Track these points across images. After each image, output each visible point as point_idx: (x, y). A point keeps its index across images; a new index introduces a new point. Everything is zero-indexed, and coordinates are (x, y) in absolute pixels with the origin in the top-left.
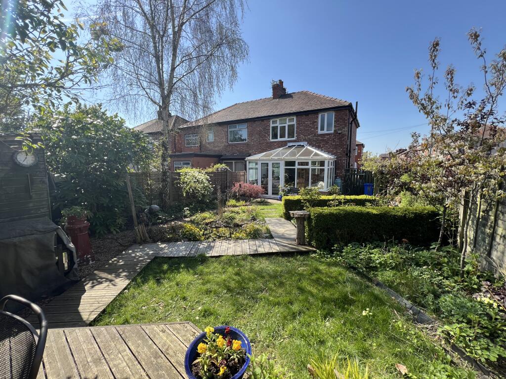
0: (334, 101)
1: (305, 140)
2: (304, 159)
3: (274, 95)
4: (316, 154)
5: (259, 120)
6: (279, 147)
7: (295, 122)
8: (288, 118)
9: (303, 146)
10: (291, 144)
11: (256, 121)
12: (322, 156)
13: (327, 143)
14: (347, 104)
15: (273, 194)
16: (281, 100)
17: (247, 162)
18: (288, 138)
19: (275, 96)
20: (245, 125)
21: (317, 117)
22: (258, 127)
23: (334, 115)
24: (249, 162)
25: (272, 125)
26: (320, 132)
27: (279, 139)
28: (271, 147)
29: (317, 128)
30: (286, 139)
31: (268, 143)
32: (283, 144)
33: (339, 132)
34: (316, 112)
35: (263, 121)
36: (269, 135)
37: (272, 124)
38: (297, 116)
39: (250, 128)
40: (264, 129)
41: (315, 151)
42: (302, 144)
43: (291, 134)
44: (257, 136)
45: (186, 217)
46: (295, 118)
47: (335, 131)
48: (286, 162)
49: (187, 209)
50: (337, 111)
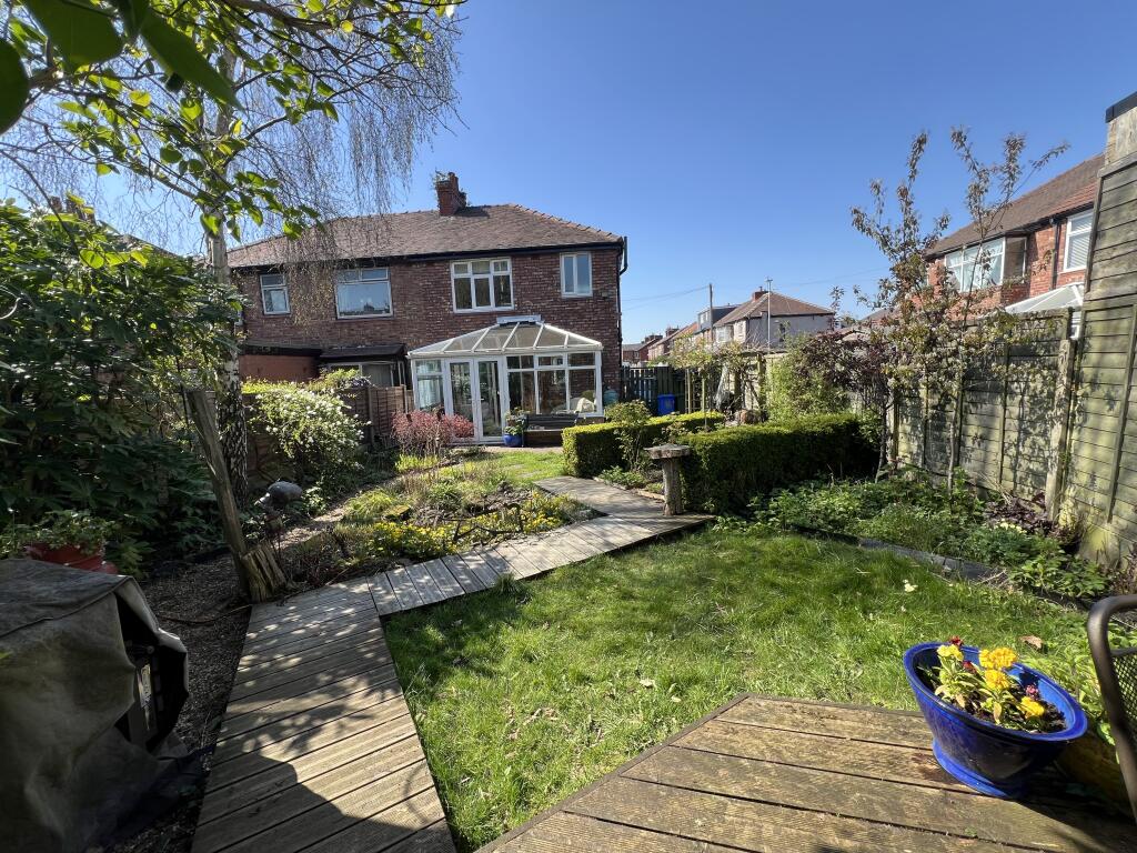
0: (585, 232)
1: (534, 311)
2: (549, 349)
3: (440, 205)
4: (572, 341)
5: (423, 262)
6: (478, 327)
7: (509, 271)
8: (492, 262)
9: (533, 323)
10: (506, 320)
11: (414, 263)
12: (583, 343)
13: (582, 317)
14: (615, 240)
15: (486, 434)
16: (461, 219)
17: (413, 363)
18: (497, 305)
19: (445, 208)
20: (386, 272)
21: (558, 263)
22: (420, 278)
23: (590, 261)
24: (418, 364)
25: (454, 276)
26: (565, 294)
27: (475, 309)
28: (456, 326)
29: (559, 285)
30: (492, 307)
31: (448, 317)
32: (487, 319)
33: (604, 295)
34: (554, 251)
35: (430, 263)
36: (450, 299)
37: (456, 273)
38: (513, 257)
39: (398, 280)
40: (436, 283)
41: (567, 334)
42: (530, 319)
43: (502, 297)
44: (418, 301)
45: (314, 512)
46: (509, 262)
47: (595, 292)
48: (509, 358)
49: (316, 492)
50: (596, 251)
